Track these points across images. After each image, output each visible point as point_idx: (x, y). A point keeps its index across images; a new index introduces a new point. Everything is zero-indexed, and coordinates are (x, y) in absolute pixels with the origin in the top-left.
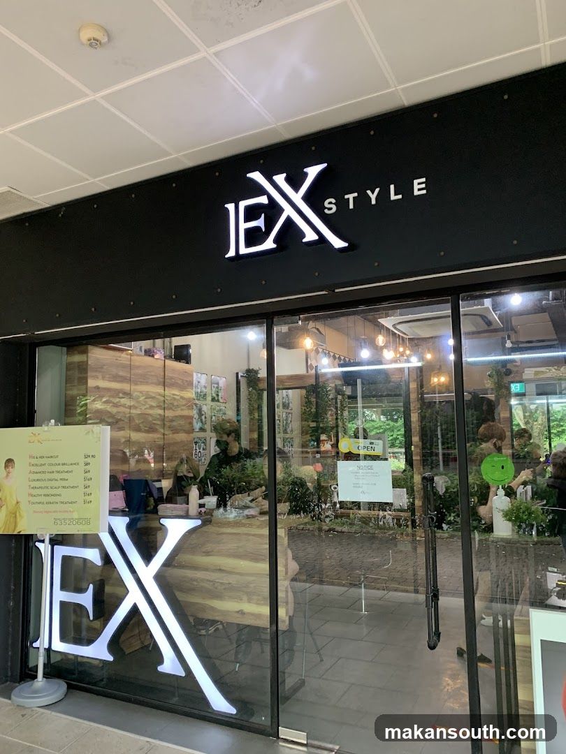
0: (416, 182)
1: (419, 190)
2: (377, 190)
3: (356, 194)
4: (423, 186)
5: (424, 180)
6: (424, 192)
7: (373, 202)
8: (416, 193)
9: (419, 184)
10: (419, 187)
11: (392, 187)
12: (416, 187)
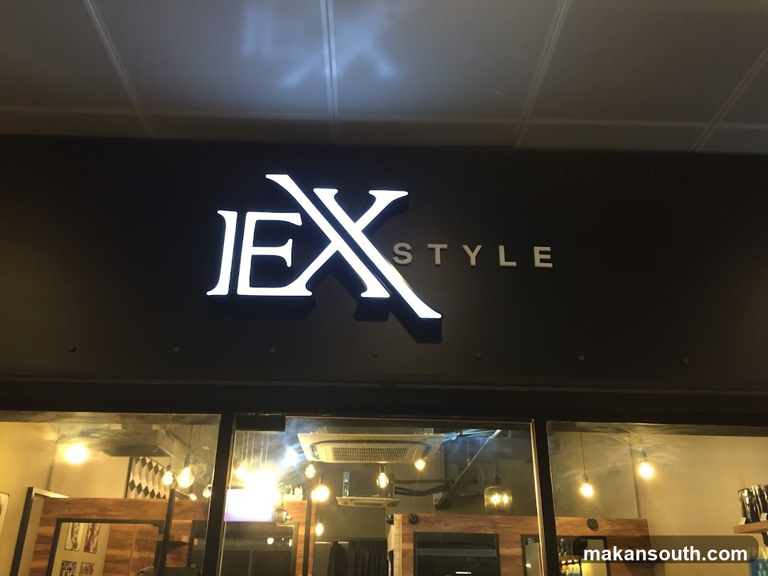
0: (537, 249)
1: (542, 261)
2: (479, 247)
3: (445, 246)
4: (548, 257)
5: (548, 249)
6: (550, 265)
7: (473, 262)
8: (538, 264)
9: (541, 253)
10: (540, 257)
11: (502, 249)
12: (537, 257)
